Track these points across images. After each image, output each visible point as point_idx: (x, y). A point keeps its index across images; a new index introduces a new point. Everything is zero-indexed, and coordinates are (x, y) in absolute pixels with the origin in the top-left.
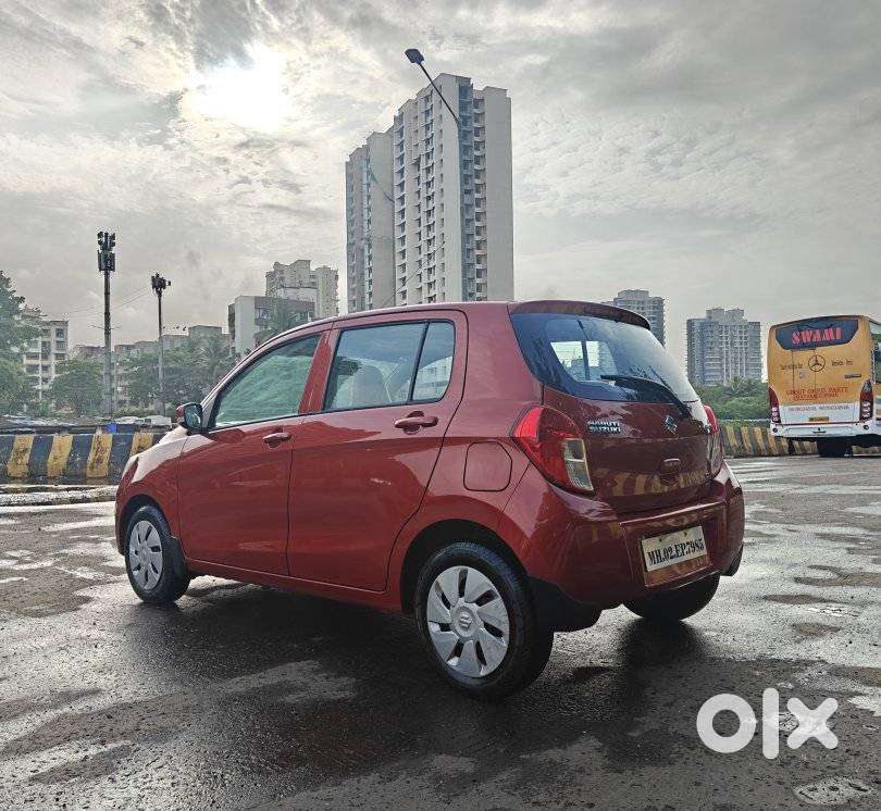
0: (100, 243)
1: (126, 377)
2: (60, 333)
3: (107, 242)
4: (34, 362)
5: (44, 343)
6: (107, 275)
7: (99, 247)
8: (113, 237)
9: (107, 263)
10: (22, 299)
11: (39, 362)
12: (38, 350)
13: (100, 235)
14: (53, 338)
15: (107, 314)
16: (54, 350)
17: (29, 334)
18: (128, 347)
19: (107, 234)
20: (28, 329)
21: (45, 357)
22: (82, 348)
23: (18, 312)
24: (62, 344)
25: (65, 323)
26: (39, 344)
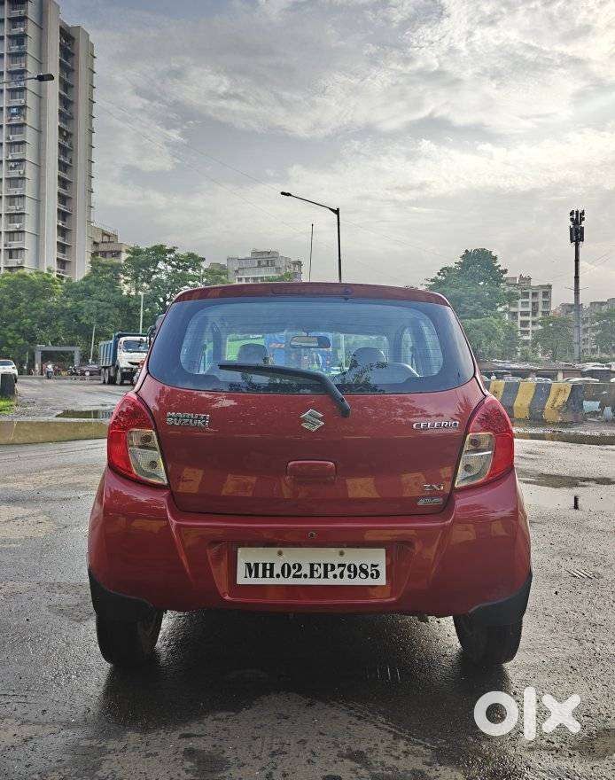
0: (572, 220)
1: (595, 329)
2: (546, 294)
3: (577, 219)
4: (525, 318)
5: (534, 304)
6: (577, 246)
7: (570, 223)
8: (583, 213)
9: (577, 235)
10: (505, 271)
11: (529, 318)
12: (529, 309)
13: (572, 214)
14: (540, 299)
15: (577, 277)
16: (541, 309)
17: (511, 298)
18: (602, 304)
19: (577, 212)
20: (510, 294)
21: (534, 314)
22: (563, 305)
23: (503, 282)
24: (547, 304)
25: (550, 287)
26: (530, 304)
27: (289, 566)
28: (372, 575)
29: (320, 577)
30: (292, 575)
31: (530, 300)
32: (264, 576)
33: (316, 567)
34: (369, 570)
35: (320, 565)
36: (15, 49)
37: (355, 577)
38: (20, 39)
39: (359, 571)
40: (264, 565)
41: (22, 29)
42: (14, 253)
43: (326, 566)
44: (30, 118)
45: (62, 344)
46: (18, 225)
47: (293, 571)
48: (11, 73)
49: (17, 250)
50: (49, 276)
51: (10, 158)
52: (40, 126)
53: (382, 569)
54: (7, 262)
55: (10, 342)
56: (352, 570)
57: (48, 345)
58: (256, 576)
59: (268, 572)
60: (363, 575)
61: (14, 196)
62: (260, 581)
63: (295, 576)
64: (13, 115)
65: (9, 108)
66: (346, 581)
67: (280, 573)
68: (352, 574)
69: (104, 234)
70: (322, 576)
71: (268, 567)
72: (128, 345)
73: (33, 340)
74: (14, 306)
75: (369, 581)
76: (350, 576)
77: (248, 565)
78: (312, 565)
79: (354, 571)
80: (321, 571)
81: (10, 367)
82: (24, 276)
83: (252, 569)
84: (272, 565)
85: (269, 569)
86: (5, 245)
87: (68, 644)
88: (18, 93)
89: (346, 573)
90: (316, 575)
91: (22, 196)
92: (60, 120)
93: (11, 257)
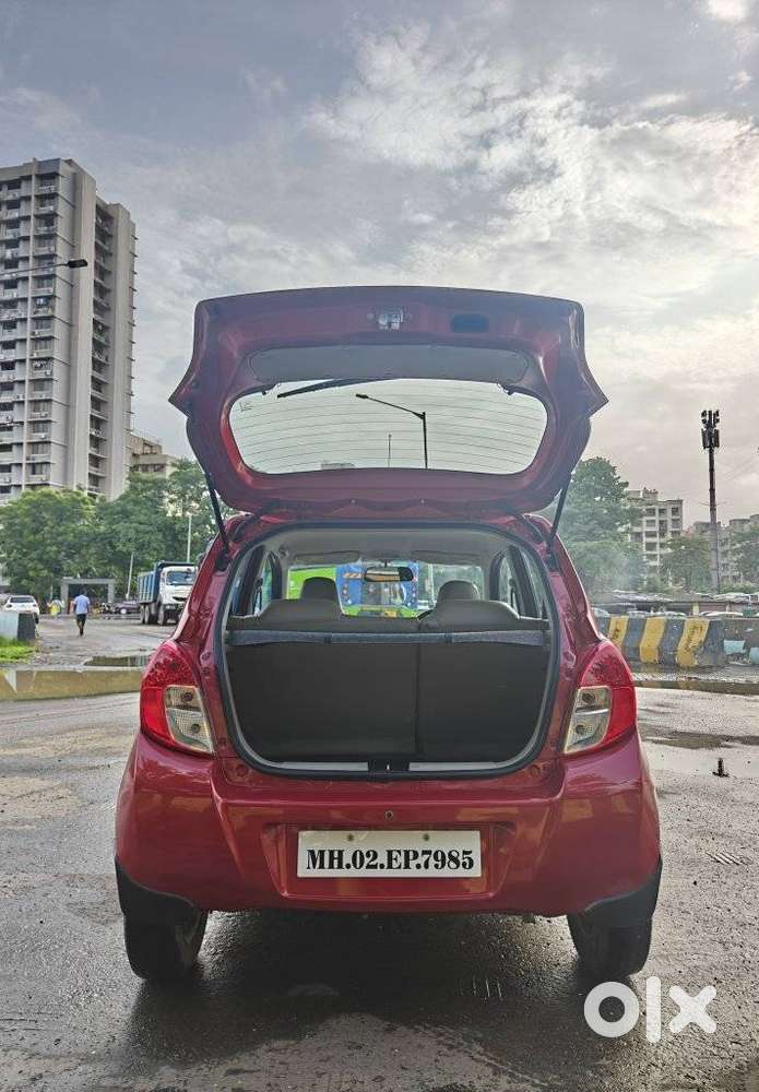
0: (704, 421)
1: (736, 552)
2: (676, 511)
3: (711, 420)
4: (651, 540)
5: (661, 522)
6: (711, 452)
7: (702, 426)
8: (717, 413)
9: (711, 440)
10: (626, 484)
11: (656, 540)
12: (656, 529)
13: (704, 414)
14: (669, 516)
15: (712, 490)
16: (670, 528)
17: (634, 516)
18: (744, 521)
19: (710, 412)
20: (632, 511)
21: (662, 534)
22: (697, 524)
23: (623, 496)
24: (677, 522)
25: (680, 502)
26: (657, 523)
27: (361, 853)
28: (464, 865)
29: (399, 867)
30: (365, 865)
31: (657, 518)
32: (331, 866)
33: (395, 854)
34: (460, 858)
35: (399, 852)
36: (43, 230)
37: (443, 866)
38: (49, 219)
39: (447, 859)
40: (332, 852)
41: (52, 208)
42: (38, 468)
43: (407, 853)
44: (60, 309)
45: (93, 576)
46: (43, 435)
47: (367, 860)
48: (39, 258)
49: (42, 463)
50: (78, 494)
51: (35, 356)
52: (71, 319)
53: (477, 857)
54: (28, 479)
55: (31, 573)
56: (440, 858)
57: (75, 577)
58: (322, 866)
59: (336, 862)
60: (453, 865)
61: (40, 401)
62: (327, 873)
63: (369, 867)
64: (40, 306)
65: (35, 299)
66: (432, 872)
67: (351, 862)
68: (440, 863)
69: (146, 444)
70: (403, 866)
71: (336, 855)
72: (172, 577)
73: (58, 572)
74: (36, 532)
75: (461, 873)
76: (436, 866)
77: (312, 852)
78: (390, 853)
79: (443, 859)
80: (401, 859)
81: (31, 604)
82: (48, 495)
83: (316, 858)
84: (340, 853)
85: (337, 858)
86: (28, 459)
87: (90, 953)
88: (45, 282)
89: (432, 862)
90: (395, 864)
91: (49, 401)
92: (95, 312)
93: (34, 473)
